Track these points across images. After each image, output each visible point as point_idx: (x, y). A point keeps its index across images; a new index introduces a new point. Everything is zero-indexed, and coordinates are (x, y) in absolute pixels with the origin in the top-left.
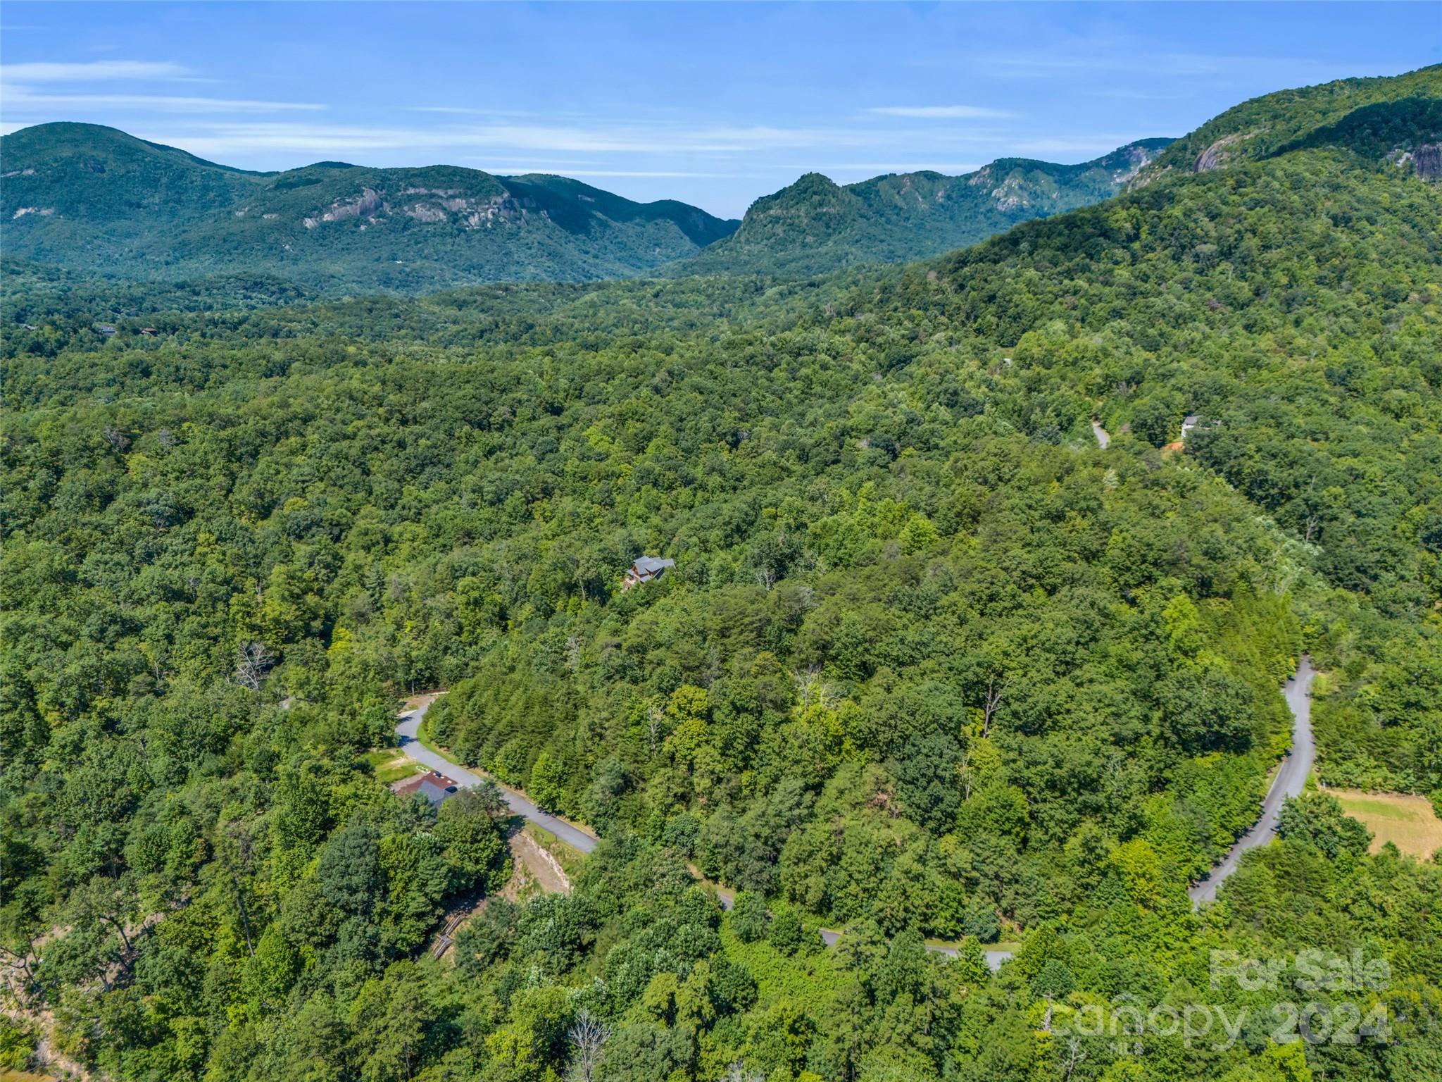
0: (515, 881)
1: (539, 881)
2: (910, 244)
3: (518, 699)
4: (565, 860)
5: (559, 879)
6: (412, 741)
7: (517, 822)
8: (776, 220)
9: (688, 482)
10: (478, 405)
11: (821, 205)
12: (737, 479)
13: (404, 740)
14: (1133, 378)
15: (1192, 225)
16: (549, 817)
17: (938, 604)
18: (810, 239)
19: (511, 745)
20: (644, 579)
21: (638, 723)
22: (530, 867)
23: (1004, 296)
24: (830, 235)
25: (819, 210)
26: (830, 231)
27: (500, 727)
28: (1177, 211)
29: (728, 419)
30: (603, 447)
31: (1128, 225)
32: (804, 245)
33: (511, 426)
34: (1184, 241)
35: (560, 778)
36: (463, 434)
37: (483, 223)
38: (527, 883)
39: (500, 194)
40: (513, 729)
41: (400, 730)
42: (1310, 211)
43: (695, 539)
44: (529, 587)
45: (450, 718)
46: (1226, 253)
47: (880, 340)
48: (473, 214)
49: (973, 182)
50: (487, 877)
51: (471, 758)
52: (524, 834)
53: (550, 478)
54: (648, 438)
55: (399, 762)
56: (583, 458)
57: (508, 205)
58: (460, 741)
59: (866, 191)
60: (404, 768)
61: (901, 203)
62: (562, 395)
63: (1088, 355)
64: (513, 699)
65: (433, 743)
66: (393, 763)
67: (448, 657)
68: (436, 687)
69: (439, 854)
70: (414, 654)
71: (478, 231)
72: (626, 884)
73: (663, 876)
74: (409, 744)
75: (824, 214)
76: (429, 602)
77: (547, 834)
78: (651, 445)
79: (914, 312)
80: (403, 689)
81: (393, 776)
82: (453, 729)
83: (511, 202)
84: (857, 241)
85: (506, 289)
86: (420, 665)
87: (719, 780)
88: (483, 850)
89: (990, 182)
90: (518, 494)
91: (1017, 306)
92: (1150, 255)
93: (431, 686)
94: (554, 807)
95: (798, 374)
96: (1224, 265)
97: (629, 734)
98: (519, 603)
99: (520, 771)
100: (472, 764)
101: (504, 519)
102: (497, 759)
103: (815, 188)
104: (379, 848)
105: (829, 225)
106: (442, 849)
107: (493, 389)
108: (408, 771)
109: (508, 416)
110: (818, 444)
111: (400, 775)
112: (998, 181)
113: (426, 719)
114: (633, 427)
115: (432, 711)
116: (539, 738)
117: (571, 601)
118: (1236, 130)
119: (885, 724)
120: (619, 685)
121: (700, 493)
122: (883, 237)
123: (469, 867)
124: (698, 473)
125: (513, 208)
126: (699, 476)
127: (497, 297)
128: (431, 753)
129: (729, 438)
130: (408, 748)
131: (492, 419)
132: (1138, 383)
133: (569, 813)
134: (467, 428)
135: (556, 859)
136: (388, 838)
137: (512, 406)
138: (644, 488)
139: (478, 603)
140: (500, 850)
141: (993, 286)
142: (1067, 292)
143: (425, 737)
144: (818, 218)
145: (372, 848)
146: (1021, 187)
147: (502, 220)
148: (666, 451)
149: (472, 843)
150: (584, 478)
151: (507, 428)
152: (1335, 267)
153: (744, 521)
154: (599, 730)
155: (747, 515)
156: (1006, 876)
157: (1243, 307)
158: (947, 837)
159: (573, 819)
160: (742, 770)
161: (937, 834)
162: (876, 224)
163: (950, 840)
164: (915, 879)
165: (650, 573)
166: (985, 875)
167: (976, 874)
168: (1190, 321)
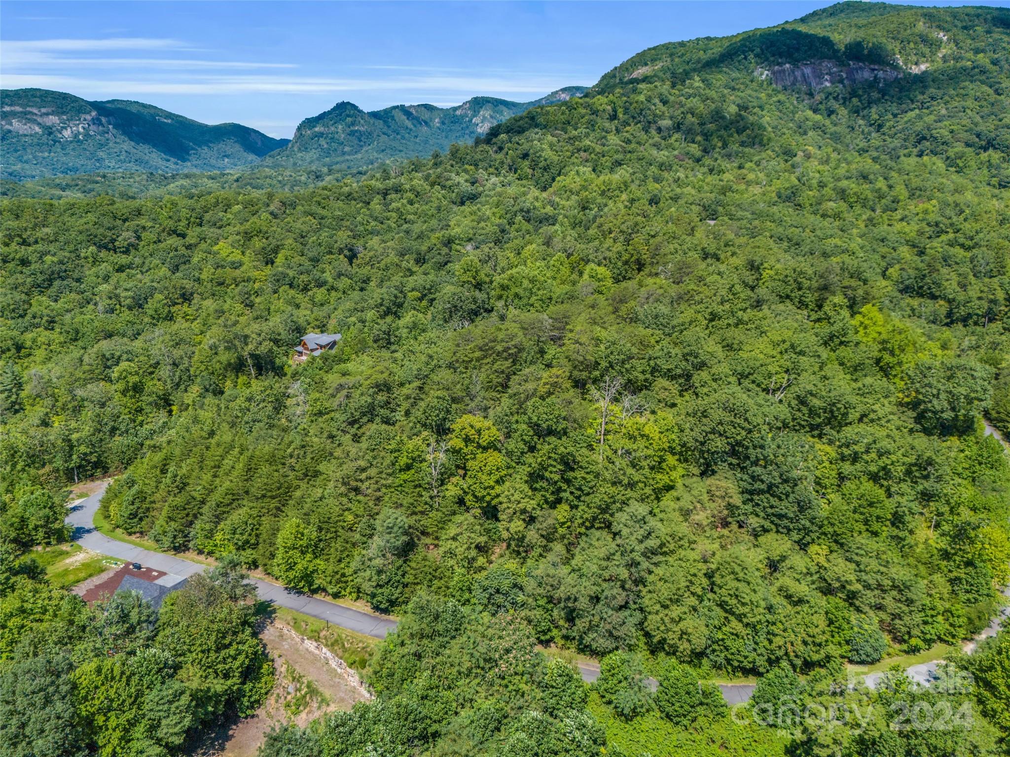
0: (280, 691)
1: (315, 685)
3: (236, 464)
4: (345, 650)
5: (340, 676)
6: (89, 531)
7: (265, 610)
8: (321, 135)
9: (320, 284)
10: (101, 230)
11: (353, 124)
12: (364, 282)
13: (79, 533)
15: (653, 107)
16: (303, 599)
17: (675, 322)
18: (347, 149)
19: (237, 516)
20: (317, 353)
21: (408, 467)
22: (298, 669)
23: (534, 153)
24: (362, 146)
25: (352, 128)
26: (362, 143)
27: (216, 497)
28: (642, 98)
29: (343, 237)
30: (236, 256)
31: (609, 108)
32: (344, 153)
33: (136, 249)
34: (650, 118)
35: (316, 546)
36: (89, 254)
37: (76, 136)
38: (298, 690)
39: (89, 113)
40: (234, 499)
41: (72, 521)
43: (353, 319)
44: (192, 370)
45: (141, 496)
46: (677, 128)
47: (449, 183)
48: (66, 128)
49: (458, 113)
50: (241, 693)
51: (180, 540)
52: (278, 624)
53: (189, 285)
54: (276, 251)
55: (79, 558)
56: (218, 266)
57: (96, 121)
58: (161, 521)
59: (384, 116)
60: (86, 566)
61: (410, 126)
62: (184, 223)
63: (614, 186)
64: (228, 462)
65: (119, 531)
66: (68, 561)
67: (117, 438)
68: (106, 471)
69: (171, 676)
70: (75, 436)
71: (71, 142)
72: (454, 670)
73: (508, 651)
74: (86, 536)
75: (357, 131)
76: (80, 393)
77: (311, 620)
78: (280, 255)
79: (466, 166)
80: (64, 479)
81: (72, 578)
82: (148, 509)
83: (98, 119)
84: (383, 151)
85: (104, 176)
86: (83, 449)
87: (532, 520)
88: (235, 659)
89: (470, 113)
90: (158, 296)
91: (545, 160)
92: (627, 128)
93: (98, 473)
94: (311, 584)
95: (391, 207)
96: (676, 136)
97: (397, 482)
98: (182, 387)
99: (255, 546)
100: (179, 548)
101: (146, 320)
102: (218, 536)
103: (347, 113)
104: (75, 686)
105: (361, 139)
106: (177, 667)
107: (115, 218)
108: (93, 569)
109: (133, 240)
110: (430, 250)
111: (82, 575)
112: (476, 113)
113: (105, 505)
114: (258, 243)
115: (112, 495)
116: (274, 504)
117: (239, 381)
118: (646, 64)
119: (713, 431)
120: (372, 428)
121: (333, 293)
122: (401, 148)
123: (218, 686)
124: (328, 276)
125: (101, 124)
126: (330, 280)
127: (97, 182)
128: (118, 543)
129: (346, 252)
130: (86, 541)
131: (117, 243)
132: (656, 203)
133: (331, 589)
134: (92, 249)
135: (333, 651)
136: (89, 667)
137: (136, 232)
138: (281, 290)
139: (138, 389)
140: (256, 653)
141: (526, 146)
143: (106, 526)
144: (352, 133)
145: (64, 689)
146: (491, 117)
147: (92, 133)
148: (295, 260)
149: (218, 650)
150: (221, 284)
151: (133, 251)
152: (748, 136)
153: (394, 304)
154: (354, 484)
155: (396, 297)
156: (887, 583)
157: (698, 160)
158: (813, 549)
159: (336, 596)
160: (553, 505)
161: (803, 546)
162: (394, 139)
163: (819, 551)
164: (800, 601)
165: (321, 347)
166: (868, 587)
167: (858, 587)
168: (669, 168)
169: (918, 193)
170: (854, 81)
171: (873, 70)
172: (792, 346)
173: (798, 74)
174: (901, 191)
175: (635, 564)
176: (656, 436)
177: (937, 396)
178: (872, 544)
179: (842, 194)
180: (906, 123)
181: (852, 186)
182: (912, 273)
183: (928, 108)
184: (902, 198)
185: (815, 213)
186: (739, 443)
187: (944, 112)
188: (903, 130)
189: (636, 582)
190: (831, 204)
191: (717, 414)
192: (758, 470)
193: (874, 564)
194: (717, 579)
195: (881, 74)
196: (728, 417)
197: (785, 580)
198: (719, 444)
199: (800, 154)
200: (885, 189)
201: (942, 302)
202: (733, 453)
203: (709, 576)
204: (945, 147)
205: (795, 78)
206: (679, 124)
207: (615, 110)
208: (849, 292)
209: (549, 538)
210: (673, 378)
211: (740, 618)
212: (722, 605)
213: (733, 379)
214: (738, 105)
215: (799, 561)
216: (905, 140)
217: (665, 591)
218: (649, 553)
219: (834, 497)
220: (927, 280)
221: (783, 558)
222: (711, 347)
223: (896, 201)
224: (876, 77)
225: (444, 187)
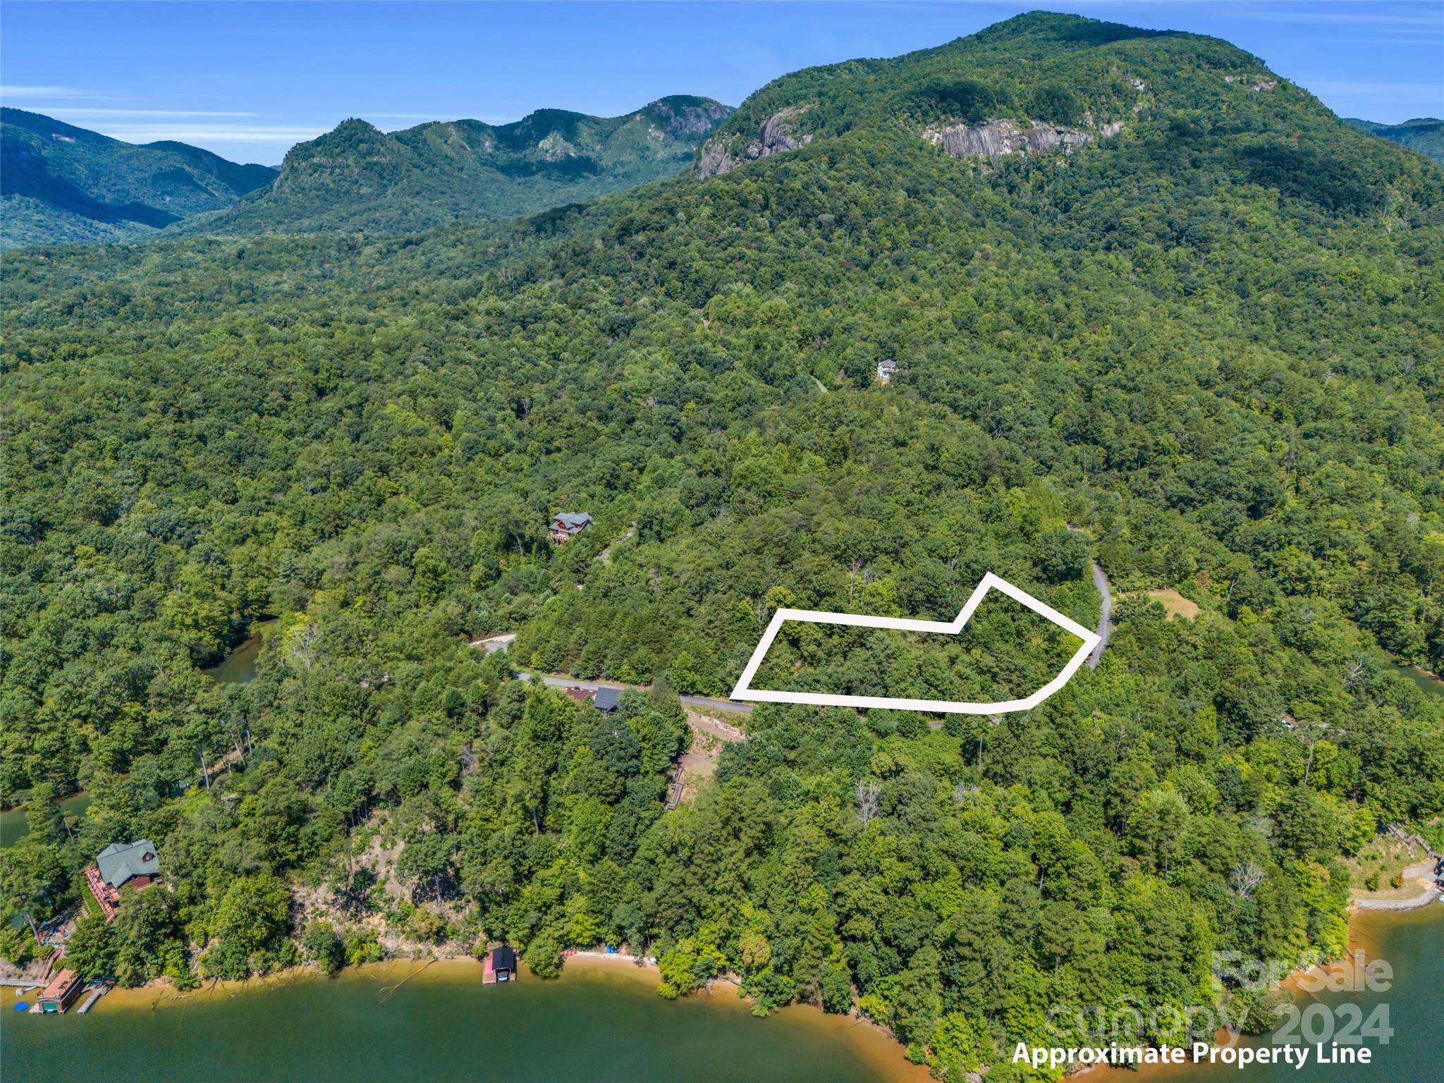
0: (698, 741)
1: (717, 736)
2: (473, 196)
4: (727, 719)
5: (727, 733)
8: (322, 168)
11: (370, 153)
14: (825, 332)
15: (811, 197)
19: (640, 653)
22: (704, 729)
23: (684, 262)
24: (385, 186)
25: (369, 159)
26: (385, 182)
31: (760, 196)
34: (808, 211)
38: (707, 739)
42: (889, 184)
45: (559, 648)
46: (840, 221)
49: (517, 132)
51: (597, 672)
59: (413, 138)
61: (451, 153)
65: (538, 671)
75: (376, 164)
77: (702, 707)
79: (603, 277)
82: (564, 655)
84: (418, 193)
89: (535, 133)
91: (697, 271)
92: (783, 223)
96: (839, 233)
100: (594, 677)
102: (624, 668)
103: (360, 135)
105: (385, 175)
112: (543, 132)
117: (511, 558)
118: (788, 104)
122: (443, 189)
132: (829, 336)
133: (706, 691)
135: (720, 720)
139: (433, 570)
142: (733, 258)
144: (370, 167)
146: (566, 139)
152: (920, 232)
156: (1013, 667)
157: (866, 267)
158: (974, 651)
159: (707, 695)
160: (830, 636)
161: (968, 650)
162: (431, 175)
163: (976, 652)
164: (967, 678)
165: (577, 526)
166: (1002, 669)
167: (997, 669)
168: (836, 281)
169: (1095, 314)
170: (1037, 146)
171: (1059, 133)
172: (962, 526)
173: (973, 136)
174: (1077, 314)
175: (880, 663)
176: (885, 593)
177: (1055, 555)
178: (1005, 647)
179: (1020, 318)
180: (1094, 206)
181: (1029, 305)
182: (1076, 419)
183: (1119, 186)
184: (1077, 322)
185: (991, 342)
186: (931, 595)
187: (1136, 192)
188: (1090, 215)
189: (882, 673)
190: (1007, 333)
191: (919, 579)
192: (943, 610)
193: (1006, 658)
194: (923, 668)
195: (1067, 138)
196: (925, 580)
197: (959, 667)
198: (920, 596)
199: (978, 254)
200: (1063, 308)
201: (1101, 449)
202: (928, 601)
203: (919, 667)
204: (1134, 239)
205: (971, 143)
206: (841, 217)
207: (766, 199)
208: (1006, 472)
209: (829, 654)
210: (887, 553)
211: (936, 687)
212: (926, 682)
213: (925, 554)
214: (907, 190)
215: (966, 657)
216: (1093, 228)
217: (897, 675)
218: (888, 656)
219: (985, 622)
220: (1090, 426)
221: (957, 657)
222: (912, 532)
223: (1072, 326)
224: (1062, 143)
225: (589, 310)
